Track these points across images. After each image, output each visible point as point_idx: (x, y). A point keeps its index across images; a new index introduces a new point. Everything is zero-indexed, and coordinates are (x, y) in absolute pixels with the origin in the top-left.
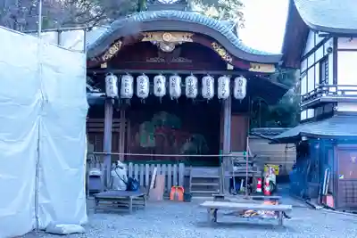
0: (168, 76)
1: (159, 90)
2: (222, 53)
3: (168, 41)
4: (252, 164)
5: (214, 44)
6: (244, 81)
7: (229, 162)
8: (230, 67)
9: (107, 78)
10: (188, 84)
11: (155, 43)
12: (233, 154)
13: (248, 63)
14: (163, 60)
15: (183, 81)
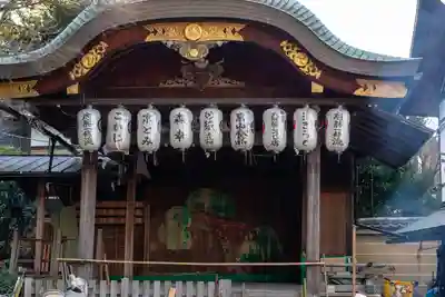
0: (196, 110)
1: (179, 136)
2: (299, 60)
3: (196, 40)
4: (363, 281)
5: (284, 43)
6: (345, 117)
7: (319, 276)
8: (317, 88)
9: (81, 116)
10: (234, 123)
11: (170, 44)
12: (325, 261)
13: (352, 78)
14: (190, 84)
15: (226, 120)
